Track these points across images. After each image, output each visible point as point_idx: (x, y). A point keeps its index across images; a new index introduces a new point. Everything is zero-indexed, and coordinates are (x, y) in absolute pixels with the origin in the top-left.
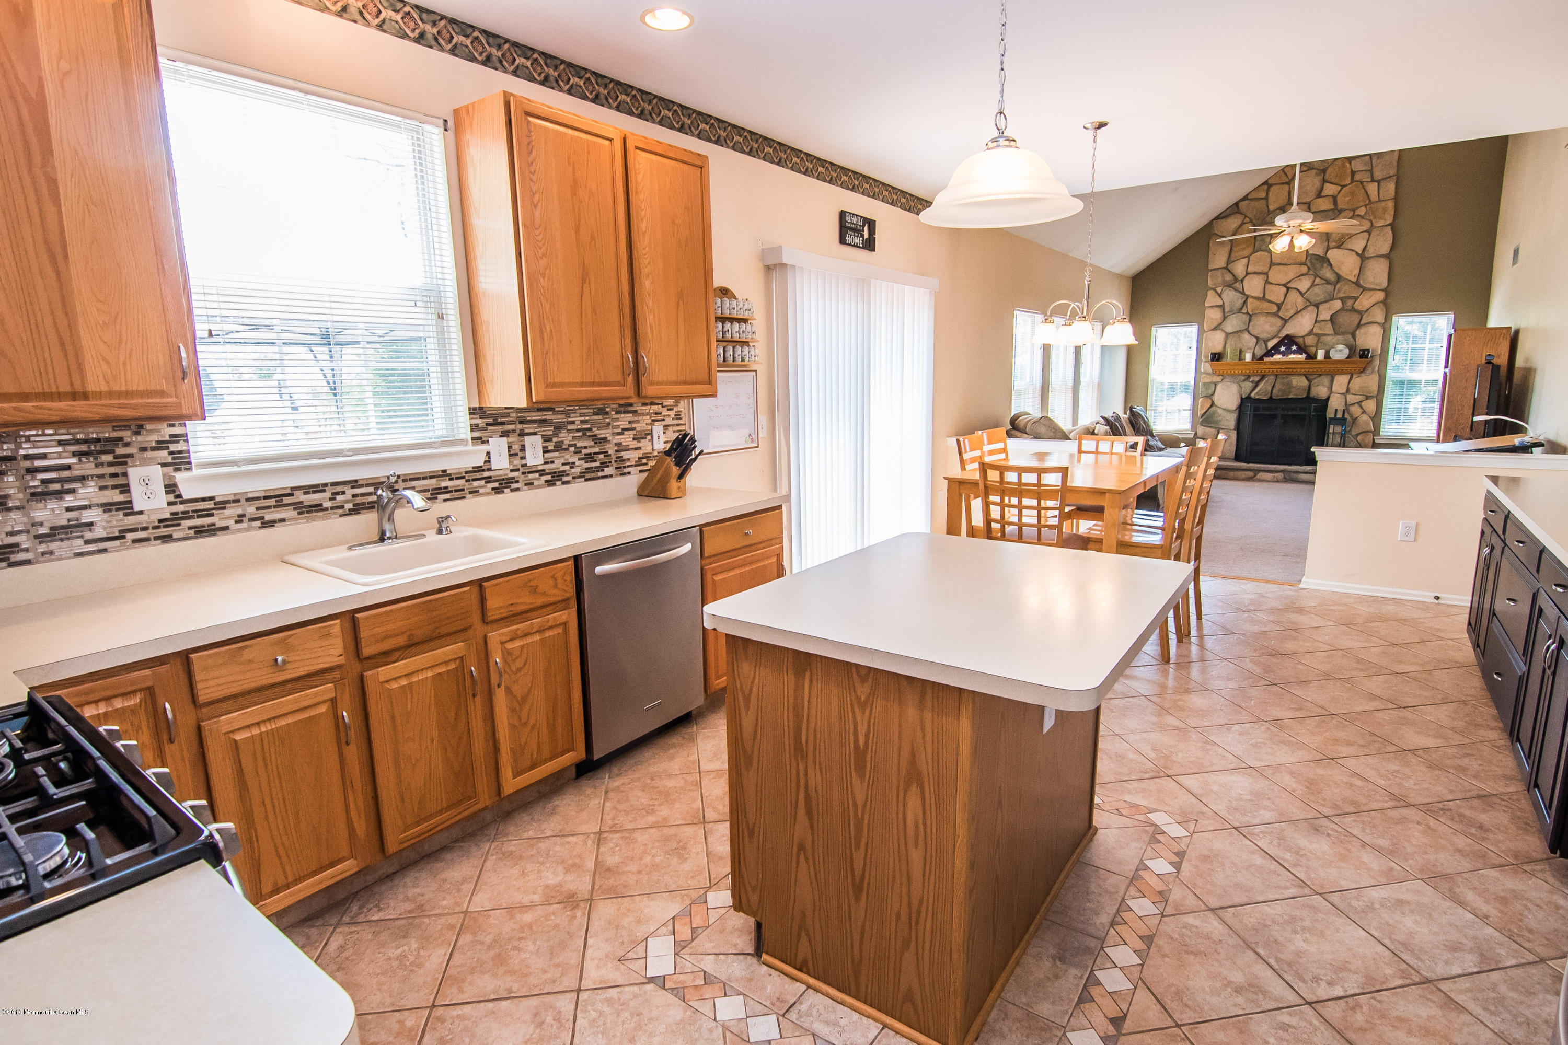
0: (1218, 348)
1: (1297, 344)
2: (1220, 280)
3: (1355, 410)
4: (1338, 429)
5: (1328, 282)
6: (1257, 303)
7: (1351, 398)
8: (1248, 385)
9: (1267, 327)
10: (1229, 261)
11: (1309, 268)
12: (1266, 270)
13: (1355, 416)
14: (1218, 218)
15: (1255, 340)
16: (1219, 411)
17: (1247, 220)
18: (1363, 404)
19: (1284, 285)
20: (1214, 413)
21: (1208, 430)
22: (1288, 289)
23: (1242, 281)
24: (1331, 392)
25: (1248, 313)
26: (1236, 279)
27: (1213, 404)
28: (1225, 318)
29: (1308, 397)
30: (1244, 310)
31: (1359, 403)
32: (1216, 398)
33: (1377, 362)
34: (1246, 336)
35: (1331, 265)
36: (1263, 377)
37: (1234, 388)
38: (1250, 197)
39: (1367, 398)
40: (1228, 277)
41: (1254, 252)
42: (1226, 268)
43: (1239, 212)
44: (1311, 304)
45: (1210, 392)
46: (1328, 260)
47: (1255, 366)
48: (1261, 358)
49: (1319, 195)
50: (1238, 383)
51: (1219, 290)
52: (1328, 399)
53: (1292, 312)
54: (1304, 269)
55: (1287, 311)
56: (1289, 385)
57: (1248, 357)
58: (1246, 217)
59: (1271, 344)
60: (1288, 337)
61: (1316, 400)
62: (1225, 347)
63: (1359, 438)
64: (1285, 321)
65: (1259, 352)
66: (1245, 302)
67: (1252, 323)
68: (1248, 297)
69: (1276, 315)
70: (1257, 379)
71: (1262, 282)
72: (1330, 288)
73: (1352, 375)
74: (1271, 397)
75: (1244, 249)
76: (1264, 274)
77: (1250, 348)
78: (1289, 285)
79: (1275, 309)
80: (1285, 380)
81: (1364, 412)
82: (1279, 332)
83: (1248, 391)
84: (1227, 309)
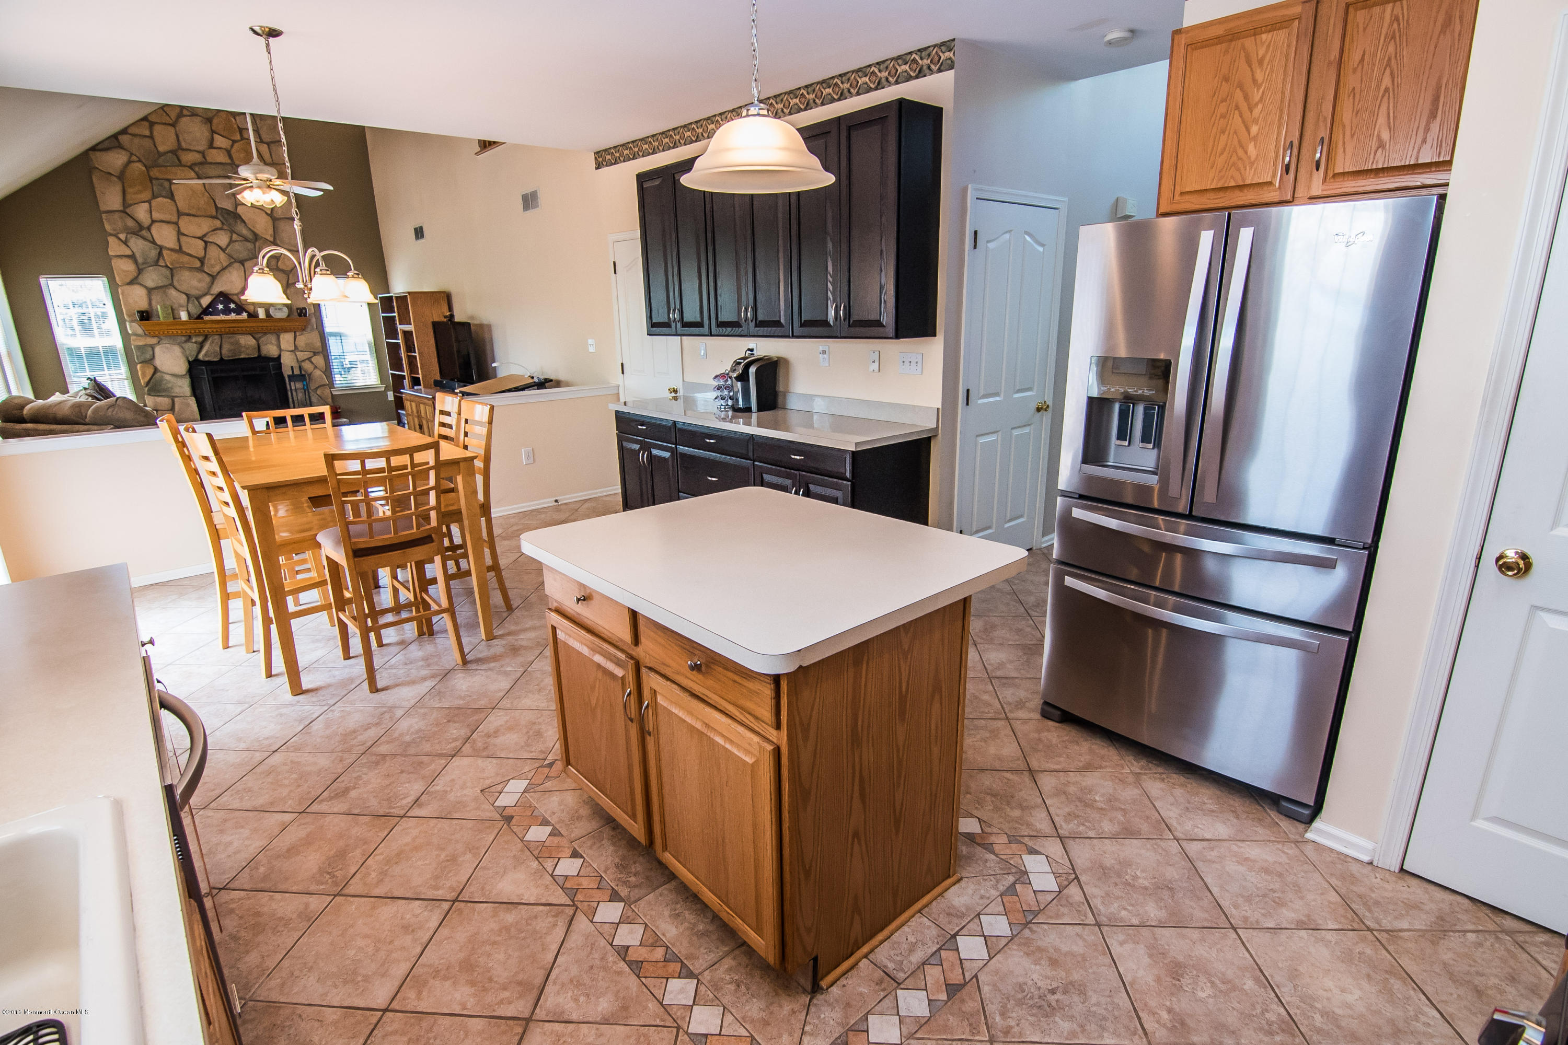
0: (143, 305)
1: (234, 302)
2: (120, 225)
3: (307, 366)
4: (299, 385)
5: (246, 240)
6: (175, 256)
7: (301, 355)
8: (191, 347)
9: (195, 283)
10: (126, 204)
11: (222, 223)
12: (174, 219)
13: (309, 372)
14: (94, 149)
15: (184, 297)
16: (167, 377)
17: (134, 158)
18: (312, 359)
19: (201, 238)
20: (161, 380)
21: (159, 399)
22: (206, 242)
23: (149, 229)
24: (281, 350)
25: (167, 266)
26: (141, 228)
27: (156, 370)
28: (140, 271)
29: (260, 356)
30: (161, 263)
31: (309, 359)
32: (158, 362)
33: (314, 320)
34: (173, 292)
35: (244, 222)
36: (206, 338)
37: (177, 350)
38: (130, 131)
39: (315, 354)
40: (130, 223)
41: (154, 197)
42: (124, 212)
43: (120, 147)
44: (236, 261)
45: (148, 356)
46: (240, 217)
47: (195, 326)
48: (199, 317)
49: (211, 146)
50: (179, 344)
51: (122, 236)
52: (279, 357)
53: (218, 268)
54: (218, 223)
55: (213, 266)
56: (237, 343)
57: (184, 316)
58: (132, 154)
59: (206, 301)
60: (221, 294)
61: (269, 359)
62: (150, 304)
63: (319, 392)
64: (213, 278)
65: (195, 311)
66: (160, 254)
67: (175, 279)
68: (161, 248)
69: (201, 269)
70: (200, 339)
71: (174, 233)
72: (250, 245)
73: (295, 333)
74: (222, 358)
75: (140, 192)
76: (173, 223)
77: (181, 306)
78: (205, 239)
79: (198, 264)
80: (232, 340)
81: (316, 367)
82: (210, 287)
83: (195, 353)
84: (140, 260)
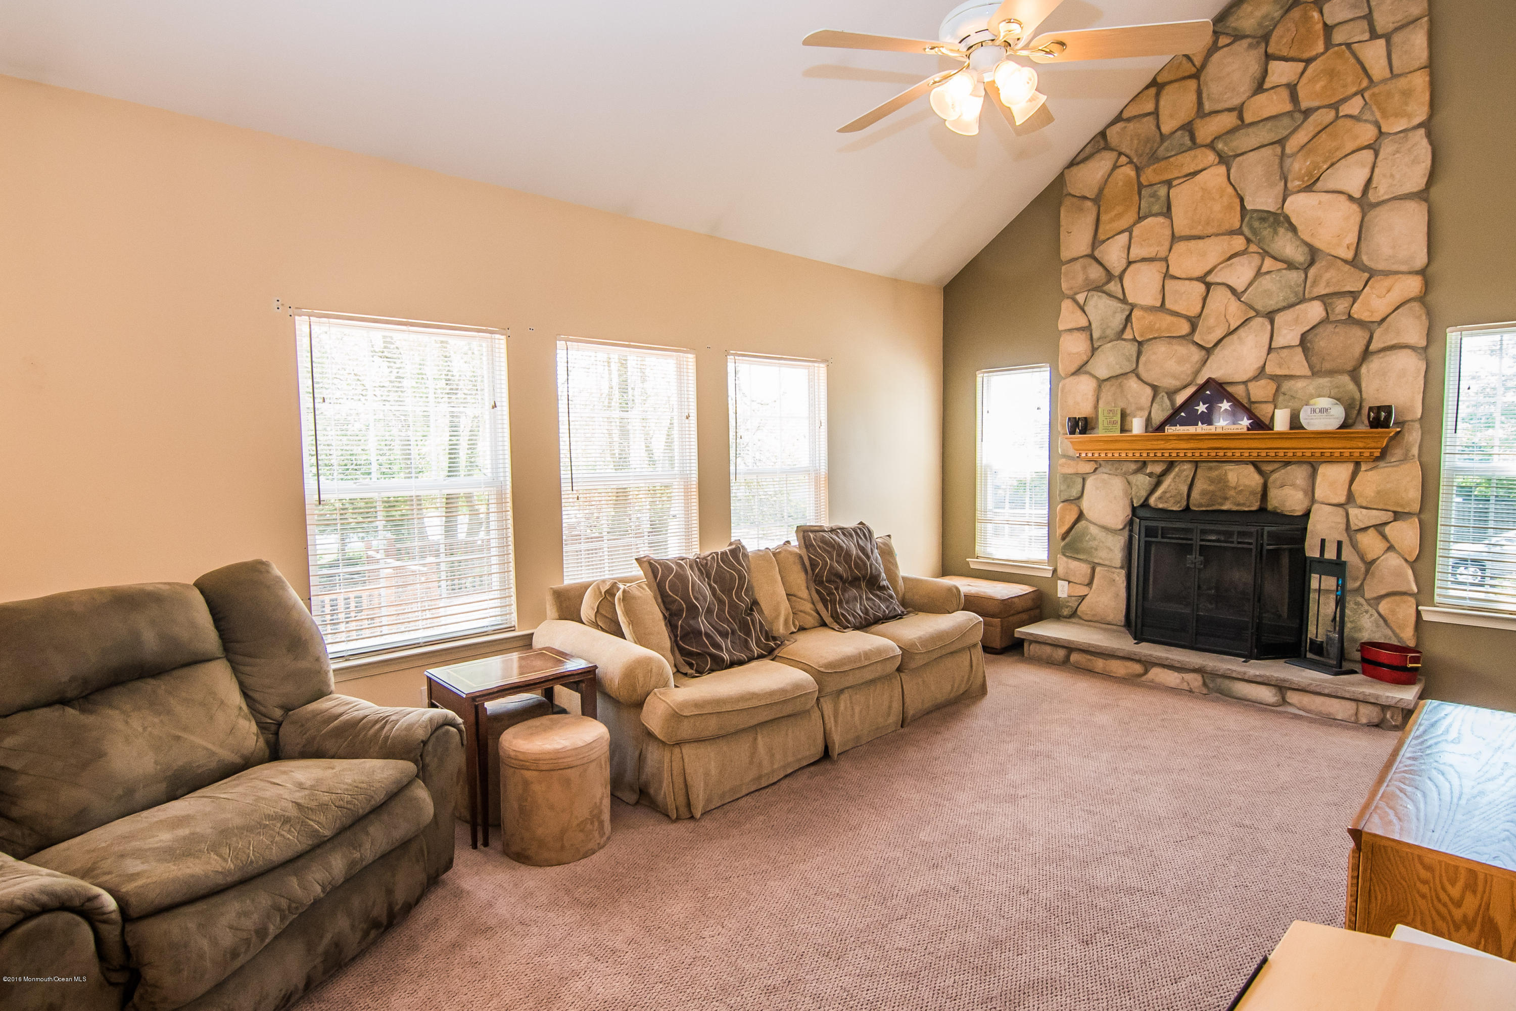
0: (1083, 409)
1: (1231, 398)
2: (1080, 278)
3: (1370, 543)
4: (1330, 582)
5: (1291, 265)
6: (1150, 318)
7: (1359, 517)
8: (1142, 482)
9: (1171, 365)
10: (1096, 242)
11: (1248, 241)
12: (1163, 254)
13: (1370, 557)
14: (1073, 164)
15: (1149, 391)
16: (1093, 530)
17: (1123, 159)
18: (1388, 530)
19: (1202, 279)
20: (1084, 533)
21: (1074, 564)
22: (1208, 286)
23: (1121, 278)
24: (1313, 501)
25: (1135, 339)
26: (1110, 276)
27: (1081, 516)
28: (1094, 350)
29: (1262, 510)
30: (1128, 335)
31: (1379, 528)
32: (1085, 504)
33: (1414, 436)
34: (1133, 384)
35: (1293, 229)
36: (1171, 465)
37: (1117, 484)
38: (1125, 115)
39: (1398, 516)
40: (1096, 273)
41: (1140, 219)
42: (1092, 256)
43: (1107, 148)
44: (1258, 313)
45: (1075, 493)
46: (1287, 219)
47: (1149, 445)
48: (1160, 428)
49: (1259, 87)
50: (1125, 475)
51: (1081, 298)
52: (1307, 515)
53: (1219, 333)
54: (1239, 243)
55: (1210, 330)
56: (1222, 481)
57: (1137, 426)
58: (1120, 154)
59: (1180, 399)
60: (1209, 381)
61: (1279, 517)
62: (1096, 407)
63: (1383, 607)
64: (1209, 351)
65: (1159, 416)
66: (1128, 318)
67: (1143, 359)
68: (1133, 307)
69: (1188, 338)
70: (1158, 469)
71: (1158, 278)
72: (1295, 277)
73: (1357, 464)
74: (1187, 508)
75: (1119, 216)
76: (1161, 260)
77: (1141, 409)
78: (1209, 279)
79: (1185, 328)
80: (1215, 474)
81: (1391, 548)
82: (1197, 373)
83: (1144, 494)
84: (1096, 335)
